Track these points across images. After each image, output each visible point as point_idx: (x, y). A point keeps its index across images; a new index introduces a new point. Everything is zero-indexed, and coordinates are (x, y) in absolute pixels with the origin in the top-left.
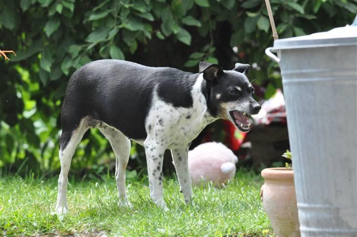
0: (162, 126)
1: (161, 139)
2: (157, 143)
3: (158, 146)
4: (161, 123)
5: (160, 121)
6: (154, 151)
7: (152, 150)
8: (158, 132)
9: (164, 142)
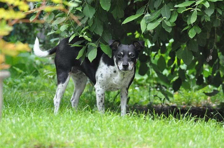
0: (102, 78)
1: (102, 85)
2: (101, 87)
3: (101, 89)
4: (102, 76)
5: (101, 75)
6: (99, 91)
7: (98, 91)
8: (100, 81)
9: (104, 87)
